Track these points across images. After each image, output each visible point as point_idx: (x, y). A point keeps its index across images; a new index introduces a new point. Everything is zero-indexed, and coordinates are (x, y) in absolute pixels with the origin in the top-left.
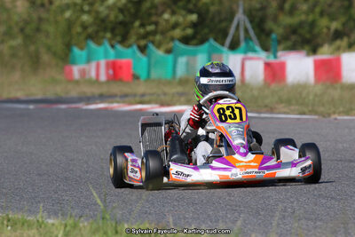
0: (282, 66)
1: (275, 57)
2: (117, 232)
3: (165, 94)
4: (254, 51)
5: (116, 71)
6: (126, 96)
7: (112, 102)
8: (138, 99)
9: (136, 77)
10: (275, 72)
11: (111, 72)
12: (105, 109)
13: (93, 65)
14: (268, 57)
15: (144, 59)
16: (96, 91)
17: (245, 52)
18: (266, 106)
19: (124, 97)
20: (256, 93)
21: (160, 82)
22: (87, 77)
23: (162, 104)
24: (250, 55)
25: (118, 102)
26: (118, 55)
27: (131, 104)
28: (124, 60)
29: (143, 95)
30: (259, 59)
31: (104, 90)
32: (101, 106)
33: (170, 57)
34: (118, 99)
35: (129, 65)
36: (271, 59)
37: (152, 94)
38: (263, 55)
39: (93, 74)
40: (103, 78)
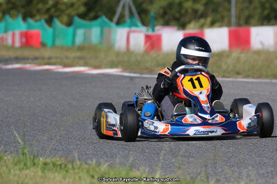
0: (159, 38)
1: (153, 31)
2: (34, 164)
3: (67, 58)
4: (136, 26)
5: (28, 39)
6: (36, 58)
7: (25, 63)
8: (46, 61)
9: (43, 45)
10: (153, 42)
11: (24, 40)
12: (20, 69)
13: (10, 34)
14: (148, 31)
15: (50, 30)
16: (12, 54)
17: (130, 26)
18: (146, 69)
19: (35, 60)
20: (139, 58)
21: (62, 48)
22: (5, 43)
23: (65, 66)
24: (134, 28)
25: (30, 63)
26: (29, 27)
27: (40, 65)
28: (34, 31)
29: (50, 58)
30: (140, 32)
31: (19, 54)
32: (17, 66)
33: (70, 30)
34: (30, 61)
35: (38, 35)
36: (150, 32)
37: (56, 58)
38: (143, 29)
39: (10, 41)
40: (17, 44)
